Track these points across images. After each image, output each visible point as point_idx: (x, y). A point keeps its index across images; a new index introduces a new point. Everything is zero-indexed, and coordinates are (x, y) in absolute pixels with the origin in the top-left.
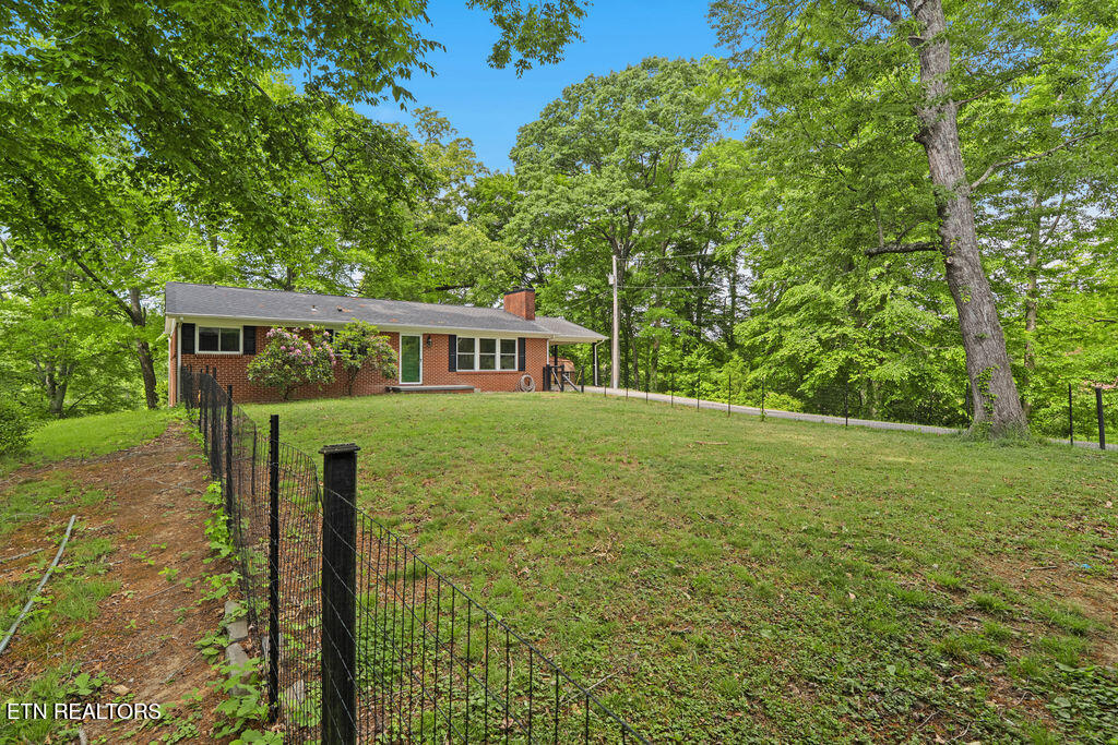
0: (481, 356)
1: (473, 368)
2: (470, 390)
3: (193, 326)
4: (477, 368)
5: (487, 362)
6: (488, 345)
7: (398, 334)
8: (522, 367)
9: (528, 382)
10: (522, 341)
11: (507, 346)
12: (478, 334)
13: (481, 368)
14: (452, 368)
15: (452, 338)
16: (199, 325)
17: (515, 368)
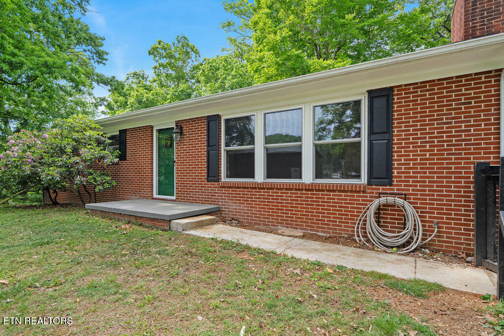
1: (253, 177)
7: (152, 127)
10: (381, 97)
13: (269, 175)
14: (213, 175)
15: (213, 122)
17: (358, 177)
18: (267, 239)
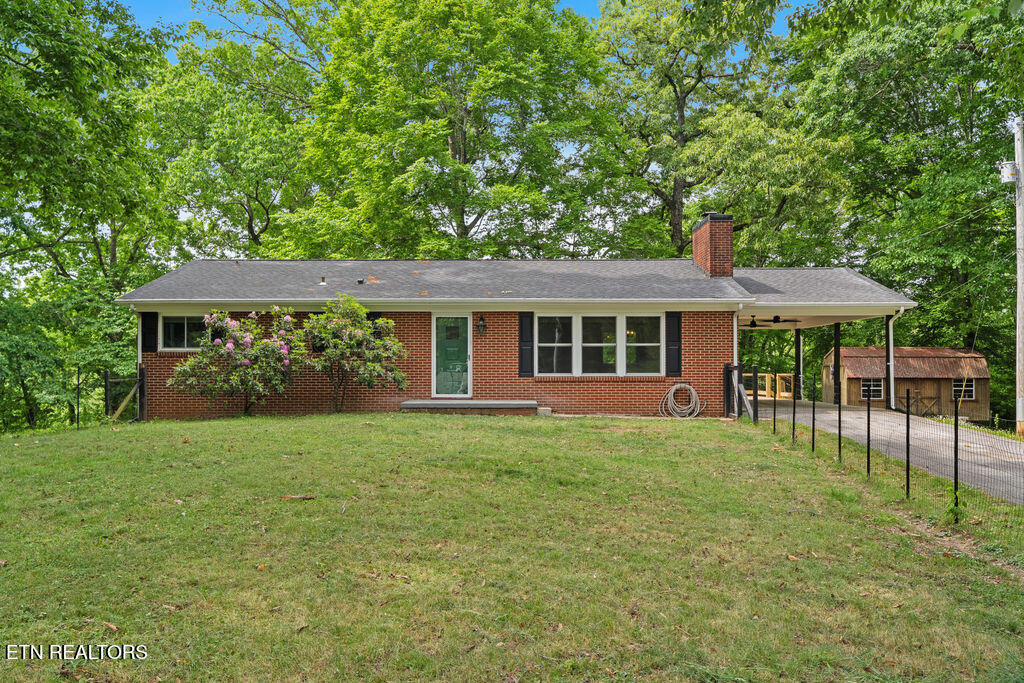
0: (584, 349)
1: (570, 371)
2: (530, 411)
3: (155, 315)
4: (577, 370)
5: (596, 360)
6: (599, 328)
7: (430, 314)
8: (674, 369)
9: (682, 396)
10: (674, 318)
11: (642, 327)
12: (577, 308)
13: (585, 370)
14: (525, 369)
15: (526, 318)
16: (164, 313)
17: (658, 371)
18: (588, 422)
